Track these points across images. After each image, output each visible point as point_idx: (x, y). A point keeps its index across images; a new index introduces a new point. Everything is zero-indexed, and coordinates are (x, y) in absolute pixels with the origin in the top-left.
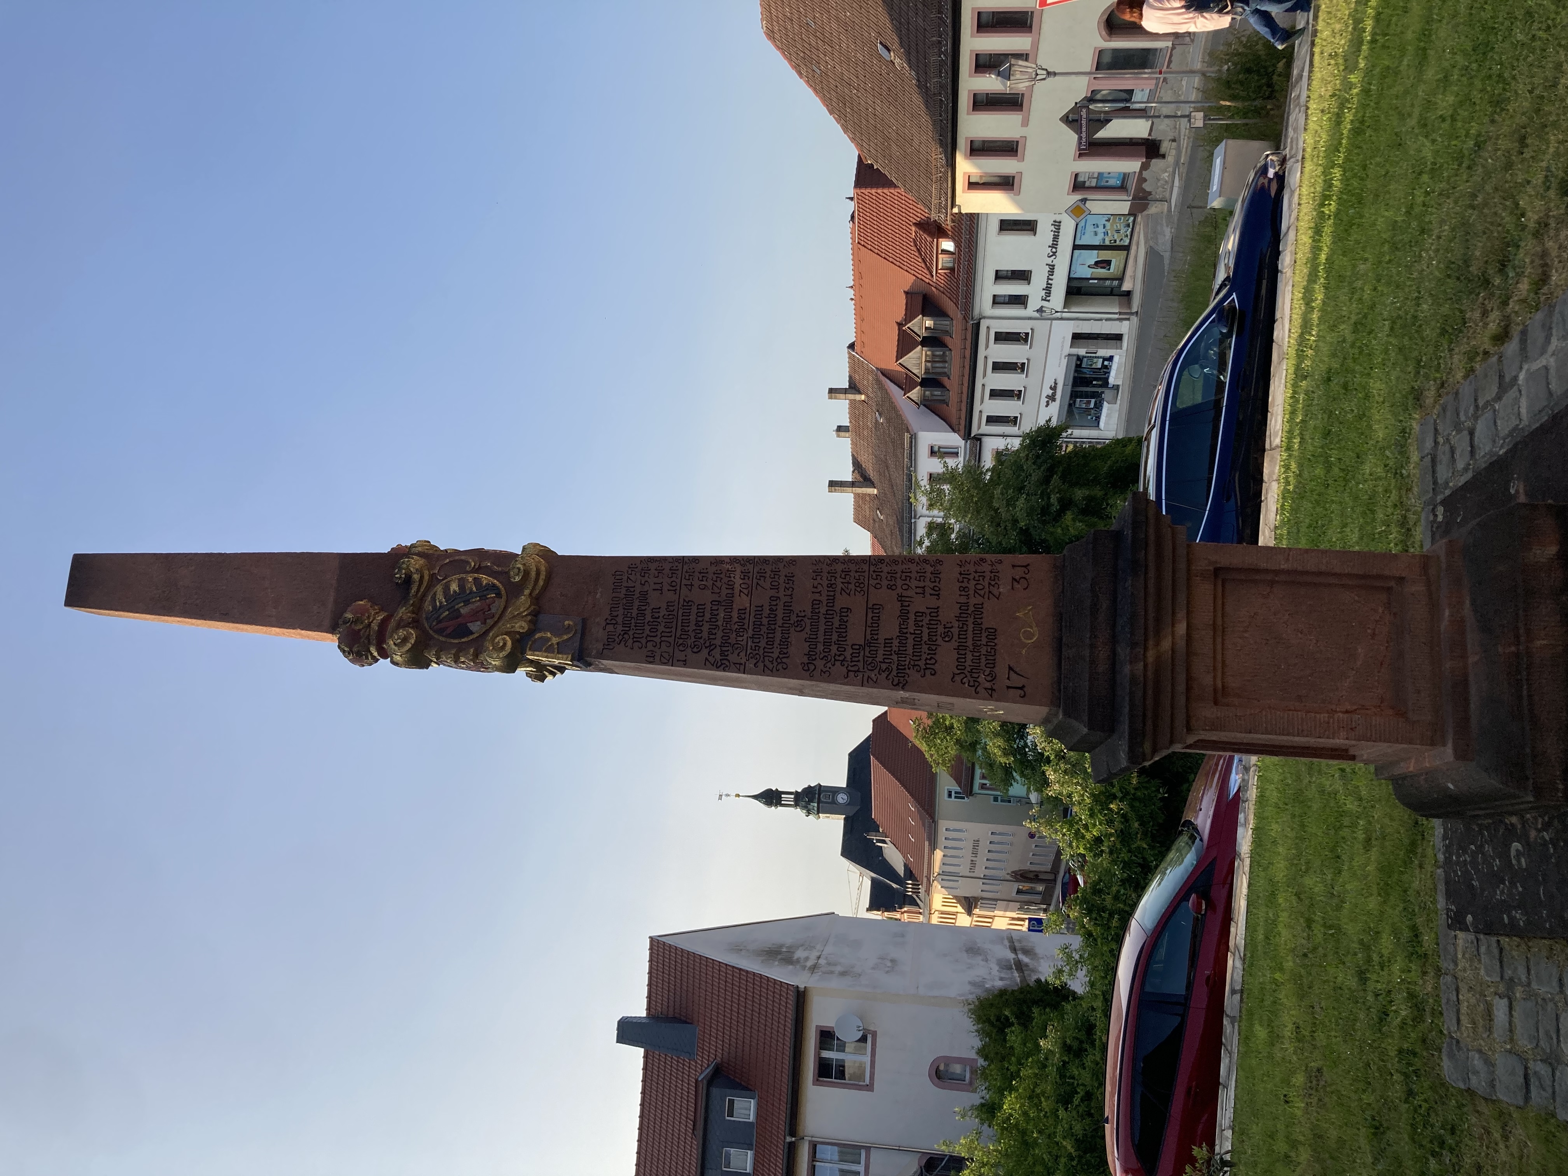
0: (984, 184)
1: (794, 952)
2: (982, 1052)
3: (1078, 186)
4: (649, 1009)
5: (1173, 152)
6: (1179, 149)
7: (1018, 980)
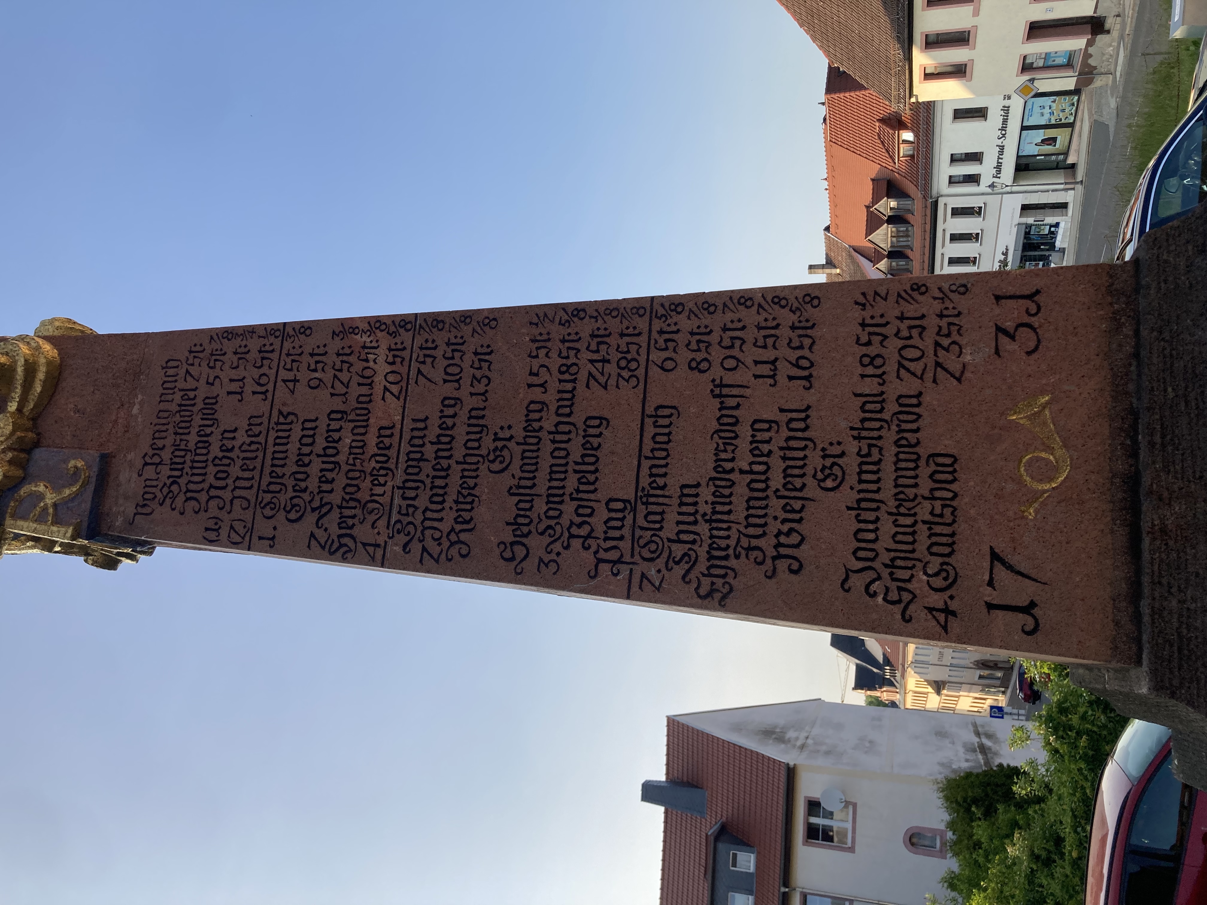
0: (938, 74)
1: (785, 733)
2: (951, 825)
3: (1026, 67)
4: (667, 774)
5: (1118, 27)
6: (1123, 25)
7: (982, 762)
